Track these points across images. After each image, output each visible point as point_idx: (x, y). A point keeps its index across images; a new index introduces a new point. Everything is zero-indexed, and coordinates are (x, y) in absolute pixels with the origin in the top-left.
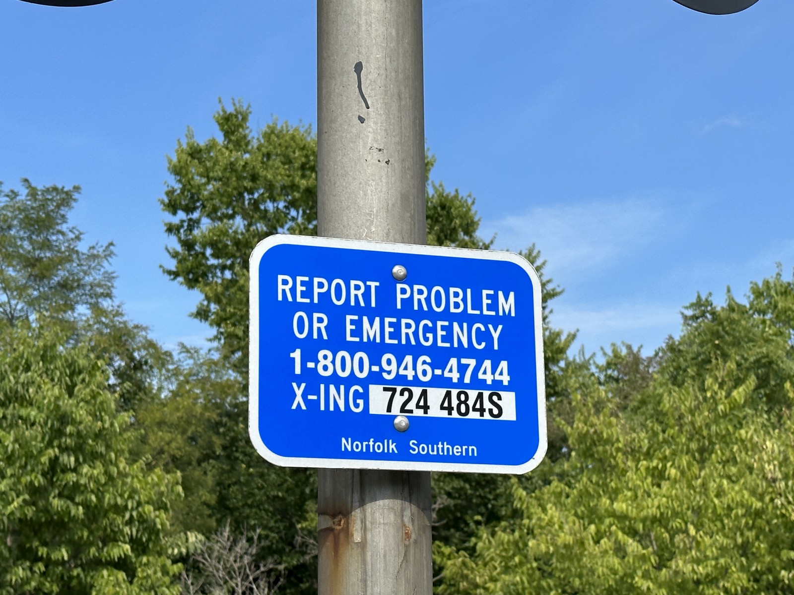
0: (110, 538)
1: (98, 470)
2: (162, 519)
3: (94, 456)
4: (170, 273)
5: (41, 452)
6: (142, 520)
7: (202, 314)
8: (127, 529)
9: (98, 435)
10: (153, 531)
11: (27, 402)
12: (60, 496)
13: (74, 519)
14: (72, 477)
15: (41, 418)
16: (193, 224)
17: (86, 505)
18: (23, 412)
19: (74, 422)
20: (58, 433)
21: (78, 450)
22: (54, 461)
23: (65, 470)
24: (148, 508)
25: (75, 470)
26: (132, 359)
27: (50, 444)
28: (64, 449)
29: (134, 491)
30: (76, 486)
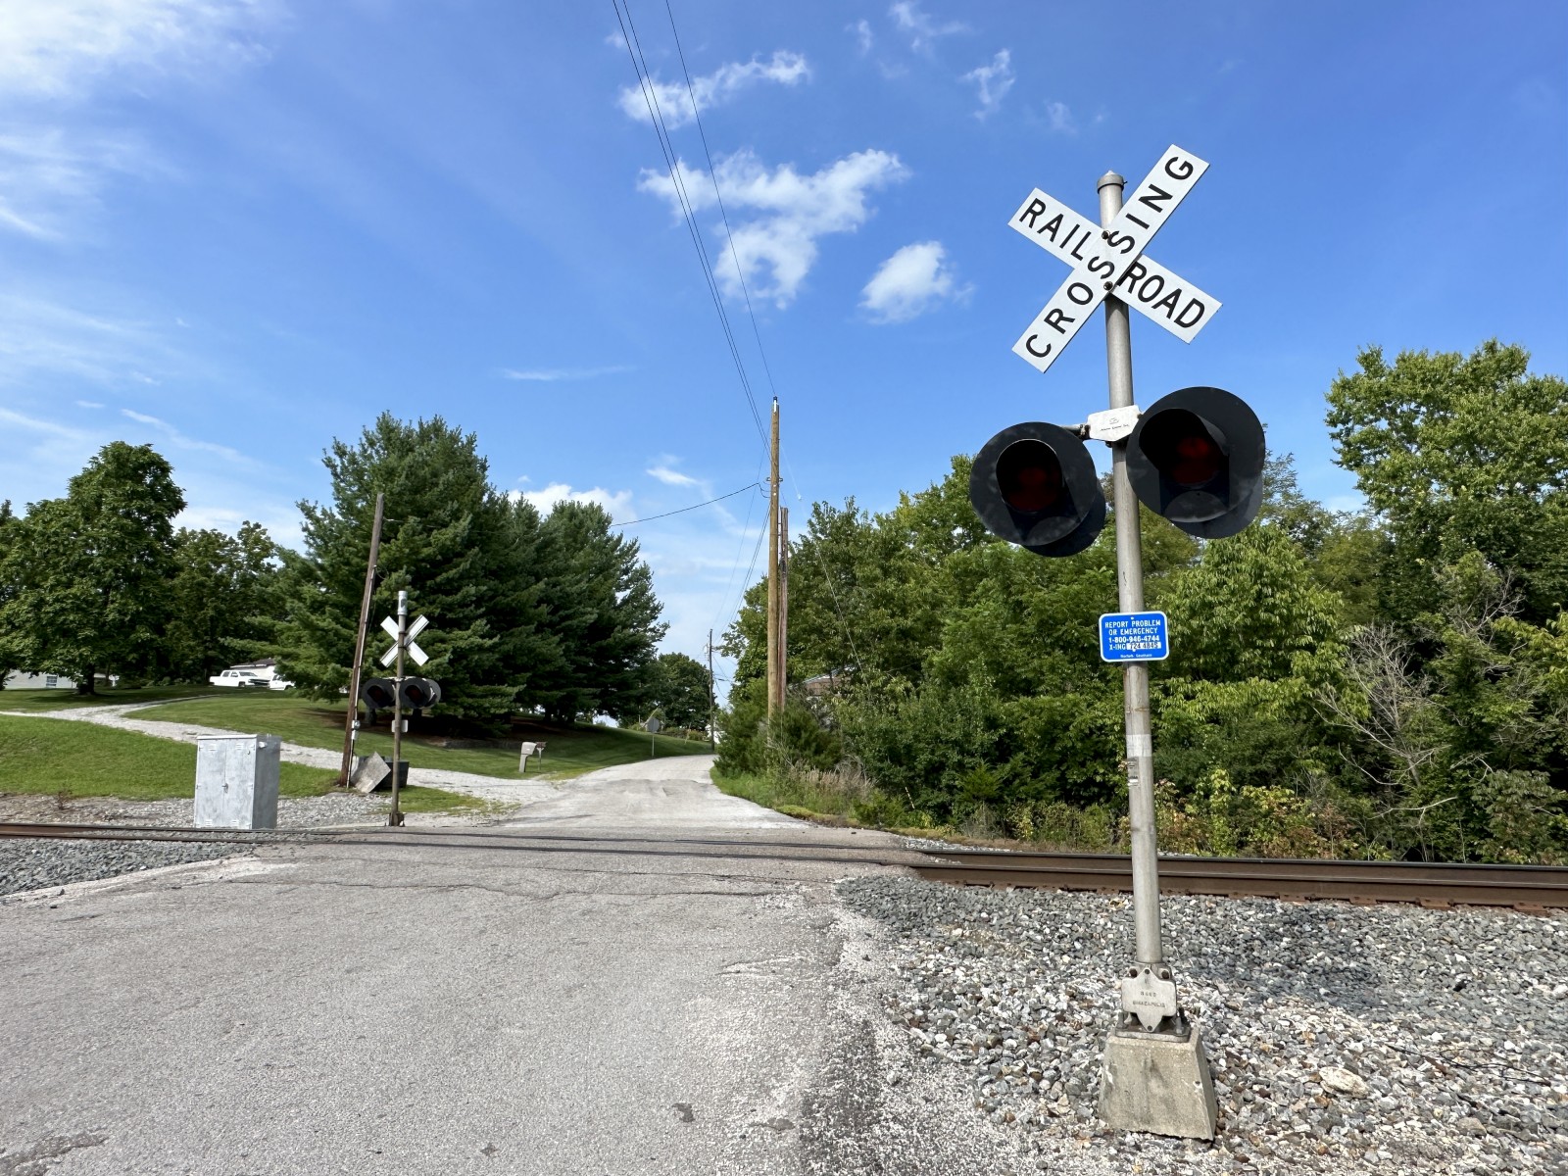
0: (1301, 633)
1: (1286, 595)
2: (1329, 620)
3: (1284, 587)
4: (1338, 463)
5: (1251, 588)
6: (1318, 622)
7: (1361, 486)
8: (1309, 628)
9: (1285, 575)
10: (1325, 627)
11: (1240, 561)
12: (1266, 611)
13: (1274, 624)
14: (1271, 600)
15: (1249, 569)
16: (1349, 431)
17: (1281, 616)
18: (1239, 566)
19: (1268, 569)
20: (1260, 576)
21: (1273, 584)
22: (1260, 592)
23: (1266, 597)
24: (1321, 615)
25: (1273, 596)
26: (1313, 522)
27: (1255, 583)
28: (1264, 585)
29: (1310, 606)
30: (1274, 605)
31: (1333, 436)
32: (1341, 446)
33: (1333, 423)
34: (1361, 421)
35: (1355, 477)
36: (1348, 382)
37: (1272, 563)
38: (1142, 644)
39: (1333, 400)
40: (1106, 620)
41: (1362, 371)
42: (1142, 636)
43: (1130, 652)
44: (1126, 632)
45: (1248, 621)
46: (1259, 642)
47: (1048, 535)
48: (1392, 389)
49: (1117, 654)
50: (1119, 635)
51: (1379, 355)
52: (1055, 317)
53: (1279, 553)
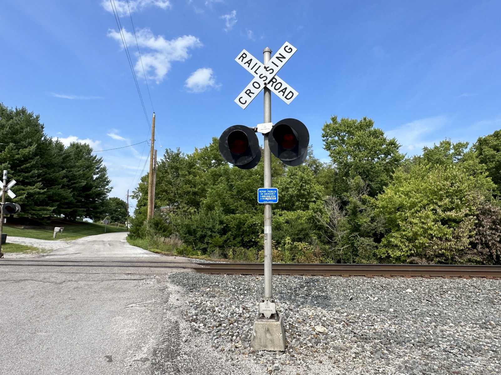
0: (312, 197)
1: (309, 186)
2: (320, 194)
3: (308, 184)
4: (324, 148)
5: (299, 183)
6: (317, 194)
7: (330, 156)
8: (314, 196)
9: (308, 180)
10: (319, 196)
11: (296, 175)
12: (303, 190)
13: (305, 194)
14: (305, 187)
15: (299, 178)
16: (328, 139)
17: (307, 192)
18: (296, 177)
19: (304, 178)
20: (302, 180)
21: (305, 183)
22: (302, 185)
23: (303, 186)
24: (318, 192)
25: (305, 186)
26: (317, 165)
27: (301, 182)
28: (303, 183)
29: (315, 189)
30: (306, 189)
31: (323, 141)
32: (325, 144)
33: (323, 137)
34: (331, 137)
35: (328, 153)
36: (328, 125)
37: (305, 176)
38: (270, 198)
39: (323, 130)
40: (260, 190)
41: (332, 122)
42: (271, 195)
43: (267, 200)
44: (266, 194)
45: (298, 193)
46: (301, 200)
47: (243, 162)
48: (339, 128)
49: (263, 201)
50: (263, 195)
51: (336, 118)
52: (248, 92)
53: (308, 173)
